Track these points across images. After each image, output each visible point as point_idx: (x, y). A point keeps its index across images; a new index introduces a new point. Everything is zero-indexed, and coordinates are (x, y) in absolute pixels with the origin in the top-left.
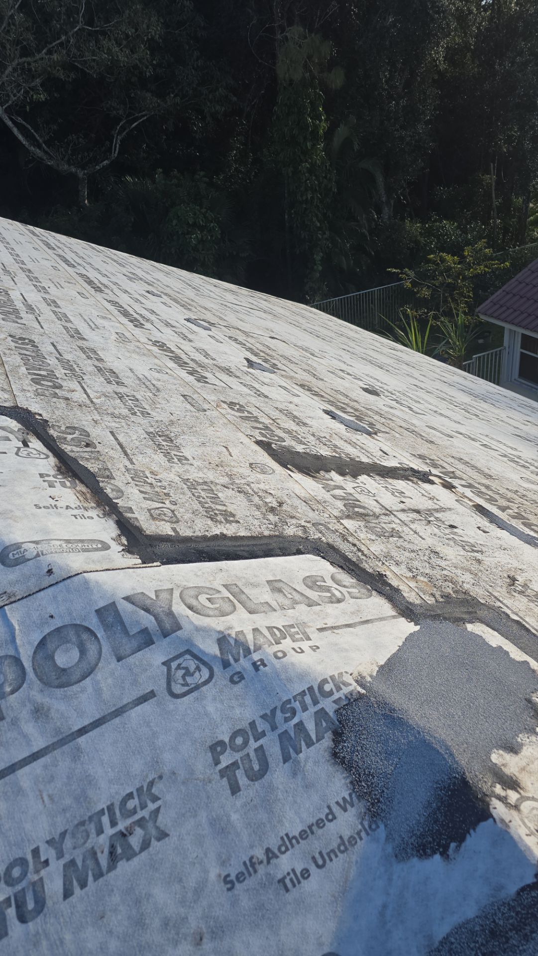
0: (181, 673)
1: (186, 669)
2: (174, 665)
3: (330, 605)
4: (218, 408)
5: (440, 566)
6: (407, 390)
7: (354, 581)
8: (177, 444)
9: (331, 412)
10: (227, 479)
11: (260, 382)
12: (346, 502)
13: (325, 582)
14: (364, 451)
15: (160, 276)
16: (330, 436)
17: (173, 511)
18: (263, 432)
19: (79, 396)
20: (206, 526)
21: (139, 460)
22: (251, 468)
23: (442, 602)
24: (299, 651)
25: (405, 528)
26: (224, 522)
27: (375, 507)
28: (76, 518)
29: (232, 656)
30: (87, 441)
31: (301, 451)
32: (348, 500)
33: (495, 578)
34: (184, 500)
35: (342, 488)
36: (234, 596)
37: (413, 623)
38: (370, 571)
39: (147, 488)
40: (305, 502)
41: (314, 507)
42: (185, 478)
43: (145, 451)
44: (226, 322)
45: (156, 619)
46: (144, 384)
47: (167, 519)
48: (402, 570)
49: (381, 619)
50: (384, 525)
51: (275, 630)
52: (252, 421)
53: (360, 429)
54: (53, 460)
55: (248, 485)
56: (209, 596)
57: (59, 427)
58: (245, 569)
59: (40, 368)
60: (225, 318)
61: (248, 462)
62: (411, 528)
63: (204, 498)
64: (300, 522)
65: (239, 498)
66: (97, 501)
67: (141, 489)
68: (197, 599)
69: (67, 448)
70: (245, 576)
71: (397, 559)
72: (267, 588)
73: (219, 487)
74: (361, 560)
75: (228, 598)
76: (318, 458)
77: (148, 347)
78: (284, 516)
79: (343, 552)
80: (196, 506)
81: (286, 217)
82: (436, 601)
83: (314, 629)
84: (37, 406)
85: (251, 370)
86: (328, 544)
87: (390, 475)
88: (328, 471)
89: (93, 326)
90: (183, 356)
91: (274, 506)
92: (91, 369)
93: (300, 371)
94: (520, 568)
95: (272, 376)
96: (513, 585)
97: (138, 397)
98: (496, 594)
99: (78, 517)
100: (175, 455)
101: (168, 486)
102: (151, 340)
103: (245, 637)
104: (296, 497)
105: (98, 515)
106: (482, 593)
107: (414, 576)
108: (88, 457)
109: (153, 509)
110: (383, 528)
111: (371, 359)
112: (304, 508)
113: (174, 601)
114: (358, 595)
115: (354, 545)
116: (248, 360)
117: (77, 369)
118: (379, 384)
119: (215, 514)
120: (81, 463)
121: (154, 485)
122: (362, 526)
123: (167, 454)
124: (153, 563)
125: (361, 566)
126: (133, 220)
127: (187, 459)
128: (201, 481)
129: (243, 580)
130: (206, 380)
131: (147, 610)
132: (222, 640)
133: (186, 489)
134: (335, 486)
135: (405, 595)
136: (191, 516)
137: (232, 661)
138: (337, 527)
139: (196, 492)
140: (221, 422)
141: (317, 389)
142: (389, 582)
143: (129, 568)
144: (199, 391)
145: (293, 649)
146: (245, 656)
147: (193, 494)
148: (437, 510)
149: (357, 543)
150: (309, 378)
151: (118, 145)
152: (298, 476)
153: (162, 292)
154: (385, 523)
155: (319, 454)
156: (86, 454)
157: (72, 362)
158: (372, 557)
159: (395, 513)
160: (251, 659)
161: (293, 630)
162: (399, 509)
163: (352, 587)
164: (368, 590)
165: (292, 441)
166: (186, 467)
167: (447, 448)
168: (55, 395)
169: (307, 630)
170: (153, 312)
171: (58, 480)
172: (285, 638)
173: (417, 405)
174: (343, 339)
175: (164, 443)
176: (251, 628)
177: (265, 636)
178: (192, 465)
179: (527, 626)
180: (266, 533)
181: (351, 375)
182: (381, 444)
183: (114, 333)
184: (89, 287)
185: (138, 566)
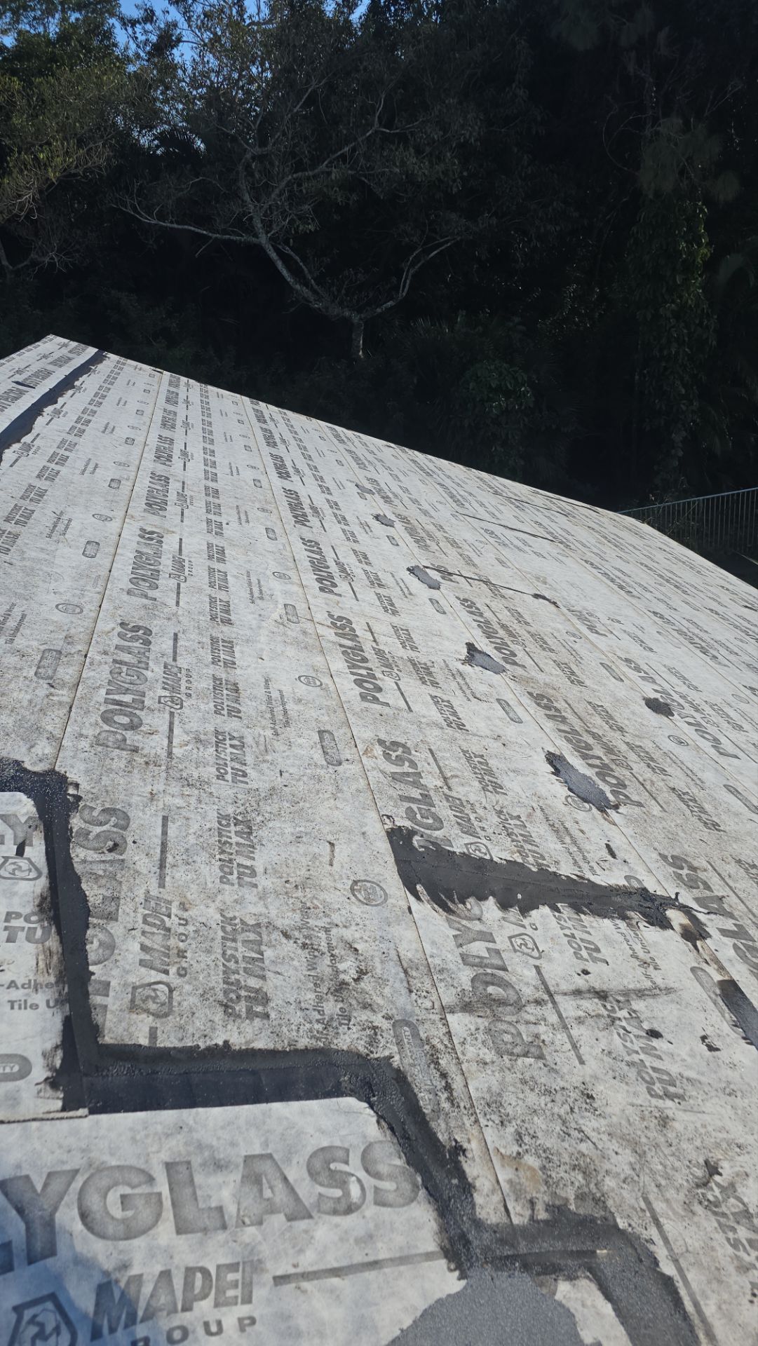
0: (33, 1330)
1: (42, 1326)
2: (28, 1314)
3: (327, 1217)
4: (364, 759)
5: (580, 1131)
6: (731, 699)
7: (399, 1162)
8: (255, 841)
9: (561, 758)
10: (298, 916)
11: (468, 692)
12: (481, 971)
13: (347, 1163)
14: (574, 849)
15: (414, 482)
16: (529, 815)
17: (171, 991)
18: (414, 807)
19: (155, 747)
20: (209, 1024)
21: (178, 875)
22: (352, 889)
23: (538, 1222)
24: (214, 1329)
25: (561, 1037)
26: (244, 1015)
27: (527, 984)
28: (12, 1008)
29: (109, 1321)
30: (118, 840)
31: (458, 851)
32: (486, 966)
33: (677, 1164)
34: (203, 965)
35: (488, 937)
36: (171, 1190)
37: (457, 1273)
38: (442, 1137)
39: (157, 942)
40: (406, 972)
41: (416, 984)
42: (231, 915)
43: (195, 858)
44: (473, 569)
45: (28, 1229)
46: (272, 711)
47: (152, 1006)
48: (500, 1139)
49: (403, 1260)
50: (522, 1028)
51: (199, 1275)
52: (407, 783)
53: (591, 797)
54: (42, 883)
55: (327, 930)
56: (128, 1190)
57: (92, 809)
58: (223, 1128)
59: (128, 689)
60: (476, 560)
61: (352, 878)
62: (570, 1037)
63: (237, 962)
64: (373, 1018)
65: (295, 963)
66: (61, 972)
67: (148, 943)
68: (105, 1197)
69: (79, 854)
70: (215, 1143)
71: (509, 1110)
72: (236, 1176)
73: (276, 935)
74: (437, 1111)
75: (160, 1194)
76: (483, 865)
77: (321, 630)
78: (354, 1002)
79: (416, 1090)
80: (216, 981)
81: (637, 377)
82: (532, 1218)
83: (268, 1278)
84: (82, 766)
85: (467, 669)
86: (398, 1071)
87: (595, 906)
88: (482, 898)
89: (256, 594)
90: (368, 646)
91: (347, 978)
92: (205, 684)
93: (550, 667)
94: (741, 1141)
95: (496, 678)
96: (705, 1184)
97: (249, 740)
98: (659, 1206)
99: (16, 1006)
100: (239, 865)
101: (192, 935)
102: (331, 616)
103: (139, 1291)
104: (396, 958)
105: (48, 1002)
106: (633, 1201)
107: (519, 1154)
108: (101, 873)
109: (144, 986)
110: (519, 1034)
111: (697, 631)
112: (397, 985)
113: (66, 1198)
114: (391, 1197)
115: (444, 1075)
116: (471, 647)
117: (184, 684)
118: (683, 689)
119: (238, 997)
120: (84, 886)
121: (172, 931)
122: (482, 1028)
123: (226, 865)
124: (77, 1109)
125: (433, 1124)
126: (415, 381)
127: (254, 873)
128: (252, 922)
129: (206, 1154)
130: (377, 695)
131: (20, 1211)
132: (104, 1289)
133: (219, 940)
134: (480, 932)
135: (478, 1199)
136: (196, 1001)
137: (105, 1330)
138: (433, 1032)
139: (231, 948)
140: (354, 787)
141: (560, 705)
142: (466, 1167)
143: (34, 1120)
144: (352, 720)
145: (206, 1325)
146: (126, 1326)
147: (224, 954)
148: (641, 994)
149: (452, 1069)
150: (559, 679)
151: (408, 281)
152: (424, 910)
153: (398, 516)
154: (527, 1023)
155: (488, 857)
156: (102, 866)
157: (183, 671)
158: (462, 1105)
159: (558, 998)
160: (133, 1334)
161: (231, 1277)
162: (572, 987)
163: (391, 1177)
164: (415, 1186)
165: (456, 826)
166: (245, 891)
167: (736, 840)
168: (121, 745)
169: (255, 1277)
170: (364, 558)
171: (27, 925)
172: (205, 1297)
173: (734, 735)
174: (668, 589)
175: (235, 839)
176: (159, 1268)
177: (172, 1292)
178: (255, 886)
179: (683, 1292)
180: (304, 1042)
181: (638, 669)
182: (613, 833)
183: (281, 606)
184: (290, 515)
185: (51, 1116)
